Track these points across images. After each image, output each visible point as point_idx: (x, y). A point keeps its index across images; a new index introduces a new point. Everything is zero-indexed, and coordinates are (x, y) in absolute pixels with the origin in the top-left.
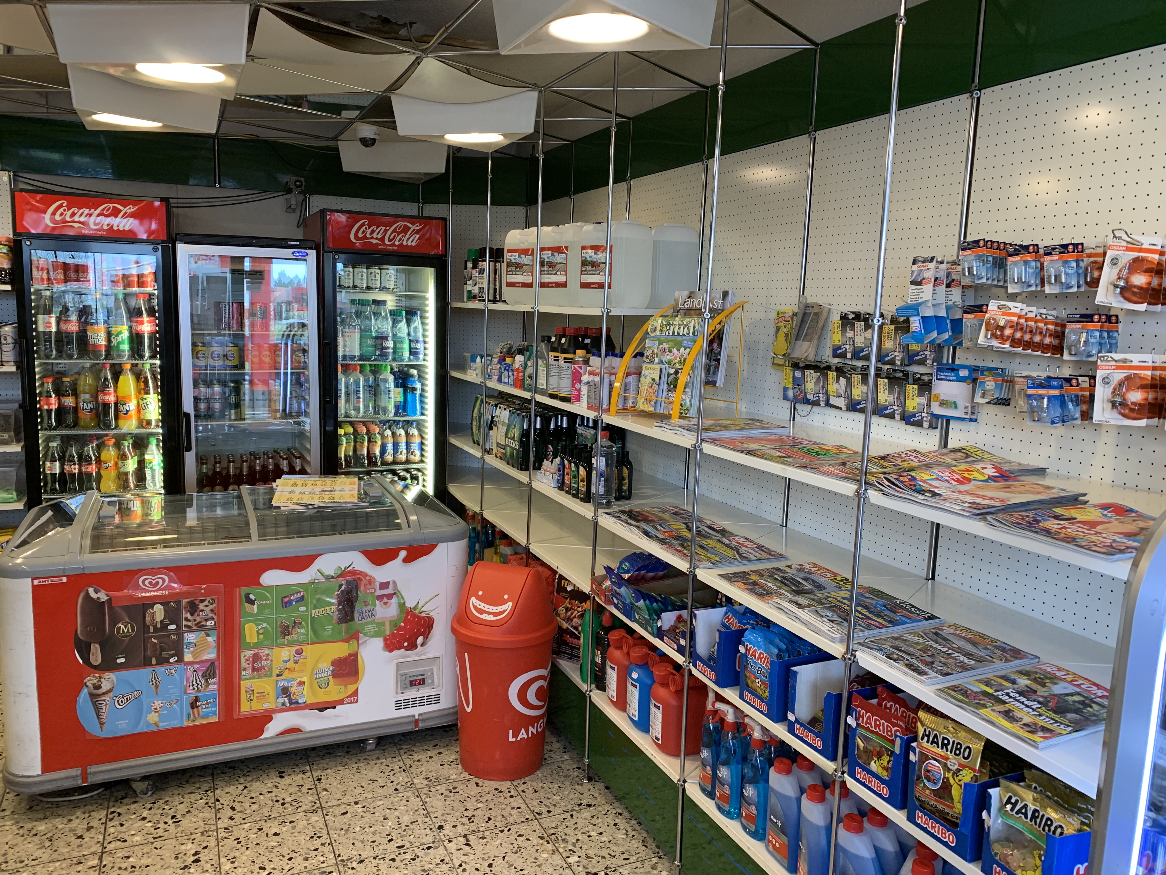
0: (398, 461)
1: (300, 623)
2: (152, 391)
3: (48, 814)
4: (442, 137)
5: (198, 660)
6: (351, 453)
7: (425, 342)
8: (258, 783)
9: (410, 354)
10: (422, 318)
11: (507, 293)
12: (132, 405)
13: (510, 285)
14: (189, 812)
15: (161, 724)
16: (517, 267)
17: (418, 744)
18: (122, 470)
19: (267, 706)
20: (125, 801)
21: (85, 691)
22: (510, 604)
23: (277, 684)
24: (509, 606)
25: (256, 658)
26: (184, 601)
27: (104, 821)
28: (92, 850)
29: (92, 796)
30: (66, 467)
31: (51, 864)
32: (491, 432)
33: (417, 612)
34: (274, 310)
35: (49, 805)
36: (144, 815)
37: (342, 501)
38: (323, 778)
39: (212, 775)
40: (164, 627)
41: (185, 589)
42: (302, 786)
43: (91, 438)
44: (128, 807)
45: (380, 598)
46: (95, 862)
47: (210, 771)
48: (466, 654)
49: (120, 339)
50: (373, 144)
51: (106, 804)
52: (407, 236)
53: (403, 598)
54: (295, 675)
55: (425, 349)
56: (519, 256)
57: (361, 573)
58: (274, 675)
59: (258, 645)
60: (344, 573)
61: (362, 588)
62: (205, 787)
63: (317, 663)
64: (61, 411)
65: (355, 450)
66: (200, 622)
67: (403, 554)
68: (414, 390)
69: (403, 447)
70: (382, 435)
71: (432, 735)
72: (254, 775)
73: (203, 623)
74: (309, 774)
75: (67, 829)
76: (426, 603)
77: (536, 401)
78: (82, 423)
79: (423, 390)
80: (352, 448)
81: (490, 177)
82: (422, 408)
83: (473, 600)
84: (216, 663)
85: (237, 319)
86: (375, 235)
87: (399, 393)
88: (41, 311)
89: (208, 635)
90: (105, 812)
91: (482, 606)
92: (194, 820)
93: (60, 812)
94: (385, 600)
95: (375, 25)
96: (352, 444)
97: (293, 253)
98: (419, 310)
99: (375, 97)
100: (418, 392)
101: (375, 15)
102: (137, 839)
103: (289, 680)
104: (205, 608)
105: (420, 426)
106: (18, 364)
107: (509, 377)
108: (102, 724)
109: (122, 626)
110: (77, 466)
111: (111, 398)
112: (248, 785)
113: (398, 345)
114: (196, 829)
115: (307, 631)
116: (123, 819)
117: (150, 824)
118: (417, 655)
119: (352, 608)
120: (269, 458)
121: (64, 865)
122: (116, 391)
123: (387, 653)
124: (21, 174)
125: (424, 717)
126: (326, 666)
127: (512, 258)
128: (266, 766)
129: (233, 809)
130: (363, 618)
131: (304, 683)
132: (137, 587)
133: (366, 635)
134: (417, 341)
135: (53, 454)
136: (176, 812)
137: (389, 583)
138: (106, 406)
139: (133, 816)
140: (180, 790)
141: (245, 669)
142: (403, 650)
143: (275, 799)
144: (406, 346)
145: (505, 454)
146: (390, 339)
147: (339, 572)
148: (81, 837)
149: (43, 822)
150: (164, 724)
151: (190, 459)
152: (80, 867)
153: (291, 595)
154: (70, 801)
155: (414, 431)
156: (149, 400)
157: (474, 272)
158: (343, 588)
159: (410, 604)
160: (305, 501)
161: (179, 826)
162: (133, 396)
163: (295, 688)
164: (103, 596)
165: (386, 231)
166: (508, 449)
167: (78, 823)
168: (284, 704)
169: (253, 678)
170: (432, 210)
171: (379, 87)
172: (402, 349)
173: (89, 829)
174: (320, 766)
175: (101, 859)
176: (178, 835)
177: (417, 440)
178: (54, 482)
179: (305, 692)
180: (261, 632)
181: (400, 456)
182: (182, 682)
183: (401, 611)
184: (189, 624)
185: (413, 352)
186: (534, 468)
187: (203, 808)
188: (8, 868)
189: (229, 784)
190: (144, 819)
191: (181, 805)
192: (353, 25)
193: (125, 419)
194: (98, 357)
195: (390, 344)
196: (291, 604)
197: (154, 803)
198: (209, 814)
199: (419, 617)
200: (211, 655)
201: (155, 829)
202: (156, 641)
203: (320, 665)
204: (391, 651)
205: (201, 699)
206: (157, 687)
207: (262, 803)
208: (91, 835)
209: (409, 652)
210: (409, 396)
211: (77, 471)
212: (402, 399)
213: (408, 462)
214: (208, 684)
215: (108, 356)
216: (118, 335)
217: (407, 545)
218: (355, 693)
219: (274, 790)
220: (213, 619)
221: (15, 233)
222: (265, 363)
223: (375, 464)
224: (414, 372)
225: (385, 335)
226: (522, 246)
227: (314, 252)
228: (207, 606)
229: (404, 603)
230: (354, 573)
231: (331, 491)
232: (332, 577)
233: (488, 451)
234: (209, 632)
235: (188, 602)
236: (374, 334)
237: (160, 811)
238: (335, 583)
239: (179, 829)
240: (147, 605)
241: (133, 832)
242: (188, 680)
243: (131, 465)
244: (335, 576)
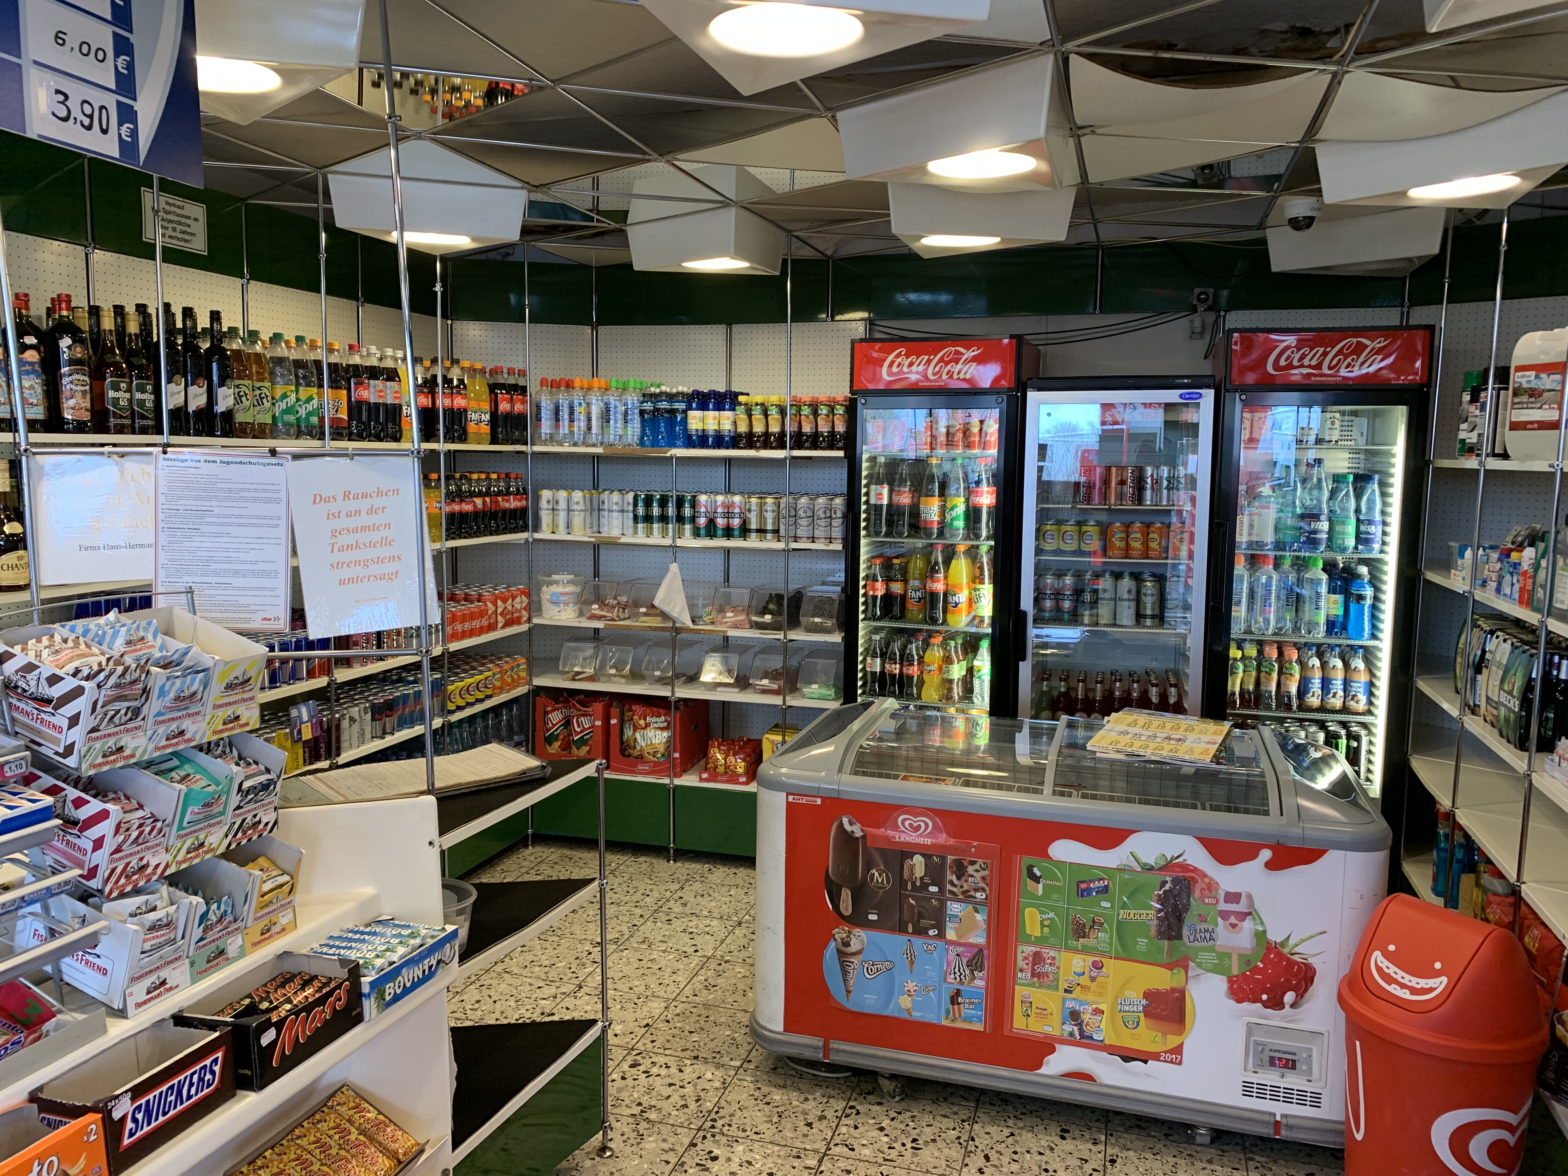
0: (1328, 707)
1: (1101, 924)
2: (987, 580)
3: (789, 1082)
4: (1403, 194)
5: (962, 941)
6: (1251, 688)
7: (1384, 523)
8: (1030, 1135)
9: (1357, 543)
10: (1383, 485)
11: (1512, 440)
12: (962, 597)
13: (1515, 426)
14: (934, 1141)
15: (914, 1014)
16: (1531, 396)
17: (1282, 1162)
18: (945, 676)
19: (1048, 1030)
20: (870, 1098)
21: (832, 945)
22: (1444, 979)
23: (1064, 1004)
24: (1440, 983)
25: (1037, 958)
26: (950, 858)
27: (839, 1114)
28: (816, 1146)
29: (838, 1078)
30: (887, 666)
31: (770, 1146)
32: (1479, 677)
33: (1285, 951)
34: (1152, 475)
35: (793, 1073)
36: (883, 1125)
37: (1187, 757)
38: (1119, 1160)
39: (977, 1101)
40: (924, 887)
41: (951, 842)
42: (1086, 1161)
43: (914, 633)
44: (870, 1107)
45: (1224, 915)
46: (813, 1163)
47: (976, 1095)
48: (1358, 1043)
49: (954, 514)
50: (1309, 226)
51: (849, 1093)
52: (1361, 359)
53: (1262, 923)
54: (1090, 997)
55: (1384, 533)
56: (1537, 377)
57: (1195, 870)
58: (1062, 988)
59: (1040, 941)
60: (1168, 866)
61: (1197, 894)
62: (964, 1114)
63: (1123, 987)
64: (888, 598)
65: (1258, 683)
66: (968, 891)
67: (1266, 855)
68: (1360, 598)
69: (1338, 686)
70: (1300, 662)
71: (1310, 1156)
72: (1029, 1120)
73: (972, 893)
74: (1101, 1147)
75: (800, 1109)
76: (1302, 941)
77: (1549, 633)
78: (909, 615)
79: (1376, 598)
80: (1253, 680)
81: (1503, 249)
82: (1374, 627)
83: (1377, 955)
84: (985, 952)
85: (1100, 489)
86: (1306, 362)
87: (1335, 602)
88: (874, 480)
89: (977, 911)
90: (844, 1104)
91: (1392, 970)
92: (936, 1154)
93: (801, 1086)
94: (1233, 920)
95: (1289, 43)
96: (1254, 673)
97: (1181, 396)
98: (1378, 472)
99: (1292, 152)
100: (1369, 602)
101: (1284, 26)
102: (866, 1151)
103: (1082, 1003)
104: (975, 874)
105: (1369, 655)
106: (845, 540)
107: (1513, 585)
108: (848, 992)
109: (876, 874)
110: (898, 666)
111: (939, 587)
112: (1016, 1132)
113: (1338, 528)
114: (935, 1167)
115: (1111, 938)
116: (860, 1120)
117: (886, 1139)
118: (1283, 1019)
119: (1180, 920)
120: (1133, 681)
121: (782, 1153)
122: (946, 578)
123: (1233, 1003)
124: (877, 323)
125: (1291, 1121)
126: (1135, 997)
127: (1523, 381)
128: (1047, 1114)
129: (987, 1158)
130: (1196, 939)
131: (1103, 1012)
132: (896, 828)
133: (1199, 965)
134: (1370, 522)
135: (875, 648)
136: (919, 1135)
137: (1240, 894)
138: (934, 595)
139: (872, 1121)
140: (933, 1108)
141: (1021, 970)
142: (1259, 1005)
143: (1044, 1167)
144: (1351, 529)
145: (1497, 717)
146: (1323, 518)
147: (1163, 863)
148: (809, 1125)
149: (781, 1091)
150: (918, 1014)
151: (1025, 670)
152: (796, 1163)
153: (1091, 881)
154: (814, 1075)
155: (1358, 663)
156: (982, 591)
157: (1472, 408)
158: (1167, 887)
159: (1275, 936)
160: (1135, 749)
161: (917, 1155)
162: (965, 586)
163: (1088, 1016)
164: (857, 830)
165: (1325, 354)
166: (1502, 709)
167: (813, 1108)
168: (1071, 1034)
169: (1032, 985)
170: (1420, 315)
171: (1293, 136)
172: (1344, 533)
173: (822, 1118)
174: (1122, 1141)
175: (820, 1161)
176: (913, 1167)
177: (1363, 678)
178: (873, 682)
179: (1103, 1026)
180: (1046, 923)
181: (1333, 700)
182: (941, 966)
183: (1258, 945)
184: (955, 889)
185: (1362, 539)
186: (1539, 750)
187: (952, 1142)
188: (729, 1133)
189: (993, 1121)
190: (882, 1129)
191: (928, 1129)
192: (1253, 50)
193: (953, 613)
194: (929, 536)
195: (1324, 526)
196: (1089, 895)
197: (900, 1113)
198: (956, 1153)
199: (1289, 961)
200: (979, 939)
201: (890, 1148)
202: (913, 902)
203: (1127, 993)
204: (1239, 1001)
205: (963, 993)
206: (912, 962)
207: (1026, 1165)
208: (821, 1127)
209: (1269, 1010)
210: (1353, 607)
211: (897, 672)
212: (1341, 612)
213: (1345, 710)
214: (973, 978)
215: (941, 534)
216: (952, 509)
217: (1273, 842)
218: (1178, 1050)
219: (1048, 1152)
220: (984, 890)
221: (852, 392)
222: (1134, 549)
223: (1289, 707)
224: (1364, 570)
225: (1315, 511)
226: (1544, 359)
227: (1212, 391)
228: (977, 871)
229: (1264, 932)
230: (1185, 867)
231: (1180, 740)
232: (1152, 868)
233: (1474, 710)
234: (979, 907)
235: (955, 860)
236: (1299, 511)
237: (902, 1127)
238: (1157, 878)
239: (916, 1160)
240: (905, 853)
241: (864, 1142)
242: (949, 964)
243: (957, 671)
244: (1157, 867)
